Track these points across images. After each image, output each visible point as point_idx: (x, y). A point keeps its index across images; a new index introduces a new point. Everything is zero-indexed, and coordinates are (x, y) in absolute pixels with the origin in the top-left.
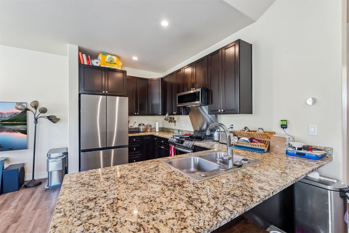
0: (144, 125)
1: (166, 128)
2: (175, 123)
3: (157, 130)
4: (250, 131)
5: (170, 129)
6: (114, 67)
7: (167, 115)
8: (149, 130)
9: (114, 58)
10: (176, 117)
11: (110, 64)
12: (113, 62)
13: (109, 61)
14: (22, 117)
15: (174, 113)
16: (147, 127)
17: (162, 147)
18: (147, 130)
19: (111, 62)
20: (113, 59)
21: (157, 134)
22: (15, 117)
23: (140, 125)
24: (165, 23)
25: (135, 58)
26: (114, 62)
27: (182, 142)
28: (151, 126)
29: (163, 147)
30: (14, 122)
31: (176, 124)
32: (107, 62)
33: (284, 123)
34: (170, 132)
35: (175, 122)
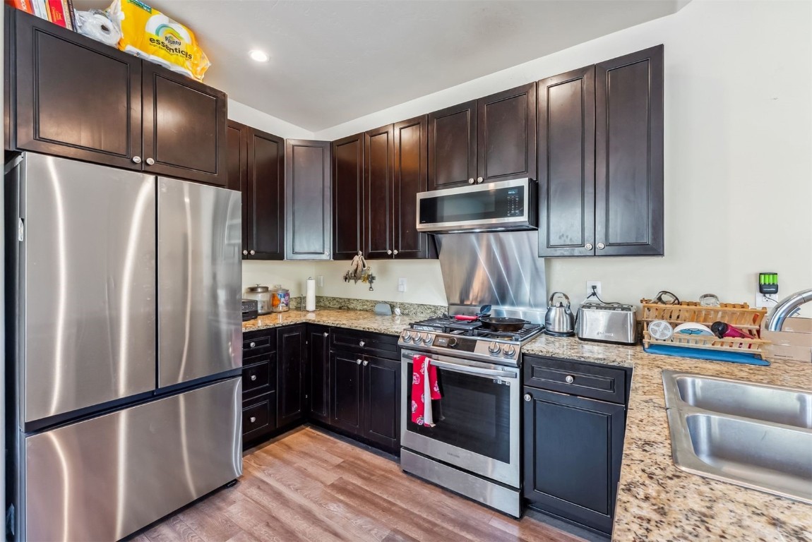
0: (266, 289)
1: (334, 299)
2: (371, 282)
3: (311, 305)
4: (679, 303)
5: (349, 300)
6: (183, 66)
7: (356, 258)
8: (281, 308)
9: (182, 32)
10: (373, 266)
11: (163, 52)
12: (177, 46)
13: (162, 39)
15: (390, 252)
16: (273, 296)
17: (359, 361)
18: (277, 306)
19: (170, 44)
20: (174, 33)
21: (312, 317)
23: (253, 290)
25: (259, 56)
26: (182, 48)
27: (469, 345)
28: (287, 294)
29: (366, 363)
31: (373, 285)
32: (151, 40)
34: (349, 309)
35: (371, 279)
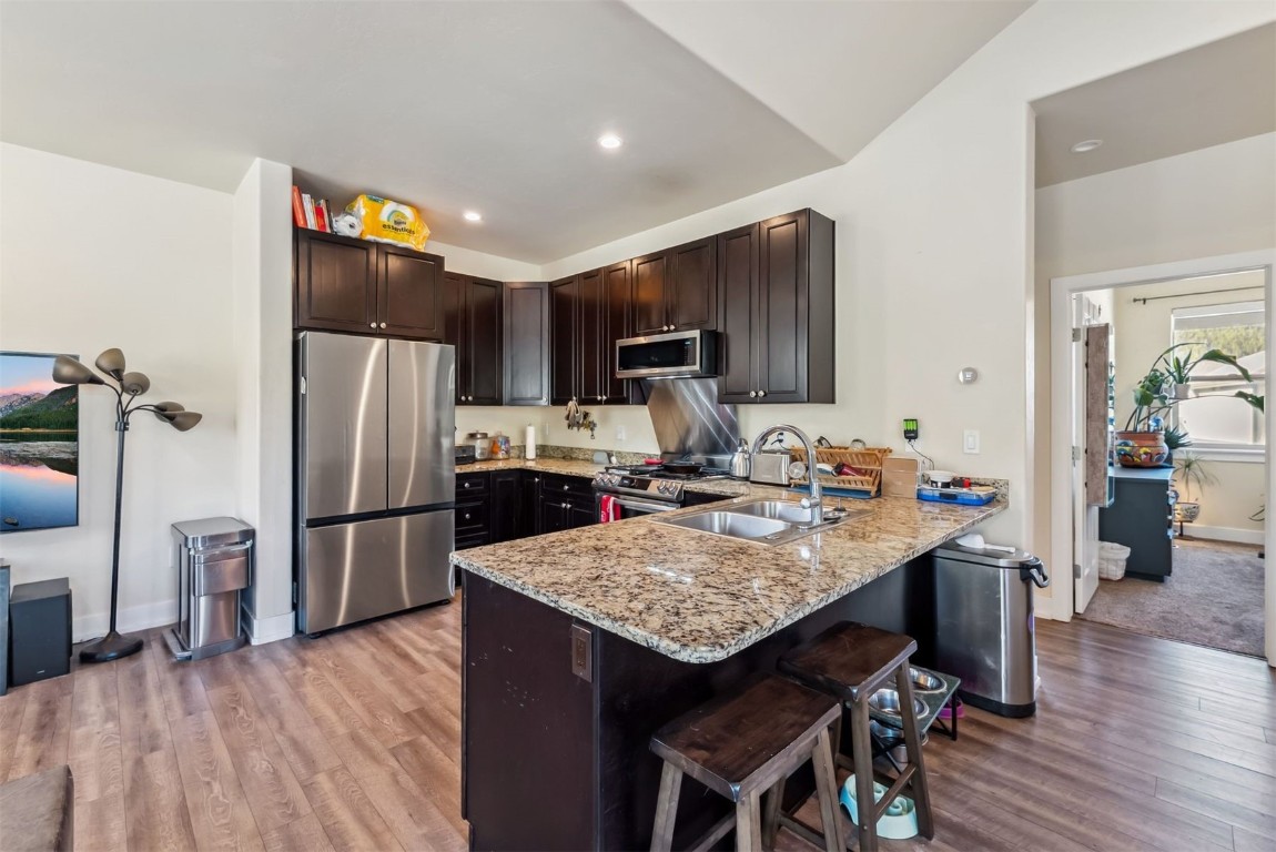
0: (485, 436)
1: (558, 448)
2: (592, 430)
3: (531, 453)
4: (831, 447)
5: (572, 449)
6: (408, 242)
7: (570, 403)
8: (500, 456)
9: (407, 212)
10: (595, 412)
11: (393, 233)
12: (403, 226)
13: (392, 223)
14: (55, 409)
15: (599, 398)
16: (494, 443)
17: (564, 505)
18: (496, 453)
19: (398, 225)
20: (403, 216)
21: (531, 465)
22: (25, 411)
23: (472, 436)
24: (610, 142)
25: (472, 217)
26: (407, 226)
27: (644, 485)
28: (507, 440)
29: (569, 506)
30: (22, 427)
31: (595, 432)
32: (384, 226)
33: (911, 426)
34: (572, 458)
35: (592, 426)
